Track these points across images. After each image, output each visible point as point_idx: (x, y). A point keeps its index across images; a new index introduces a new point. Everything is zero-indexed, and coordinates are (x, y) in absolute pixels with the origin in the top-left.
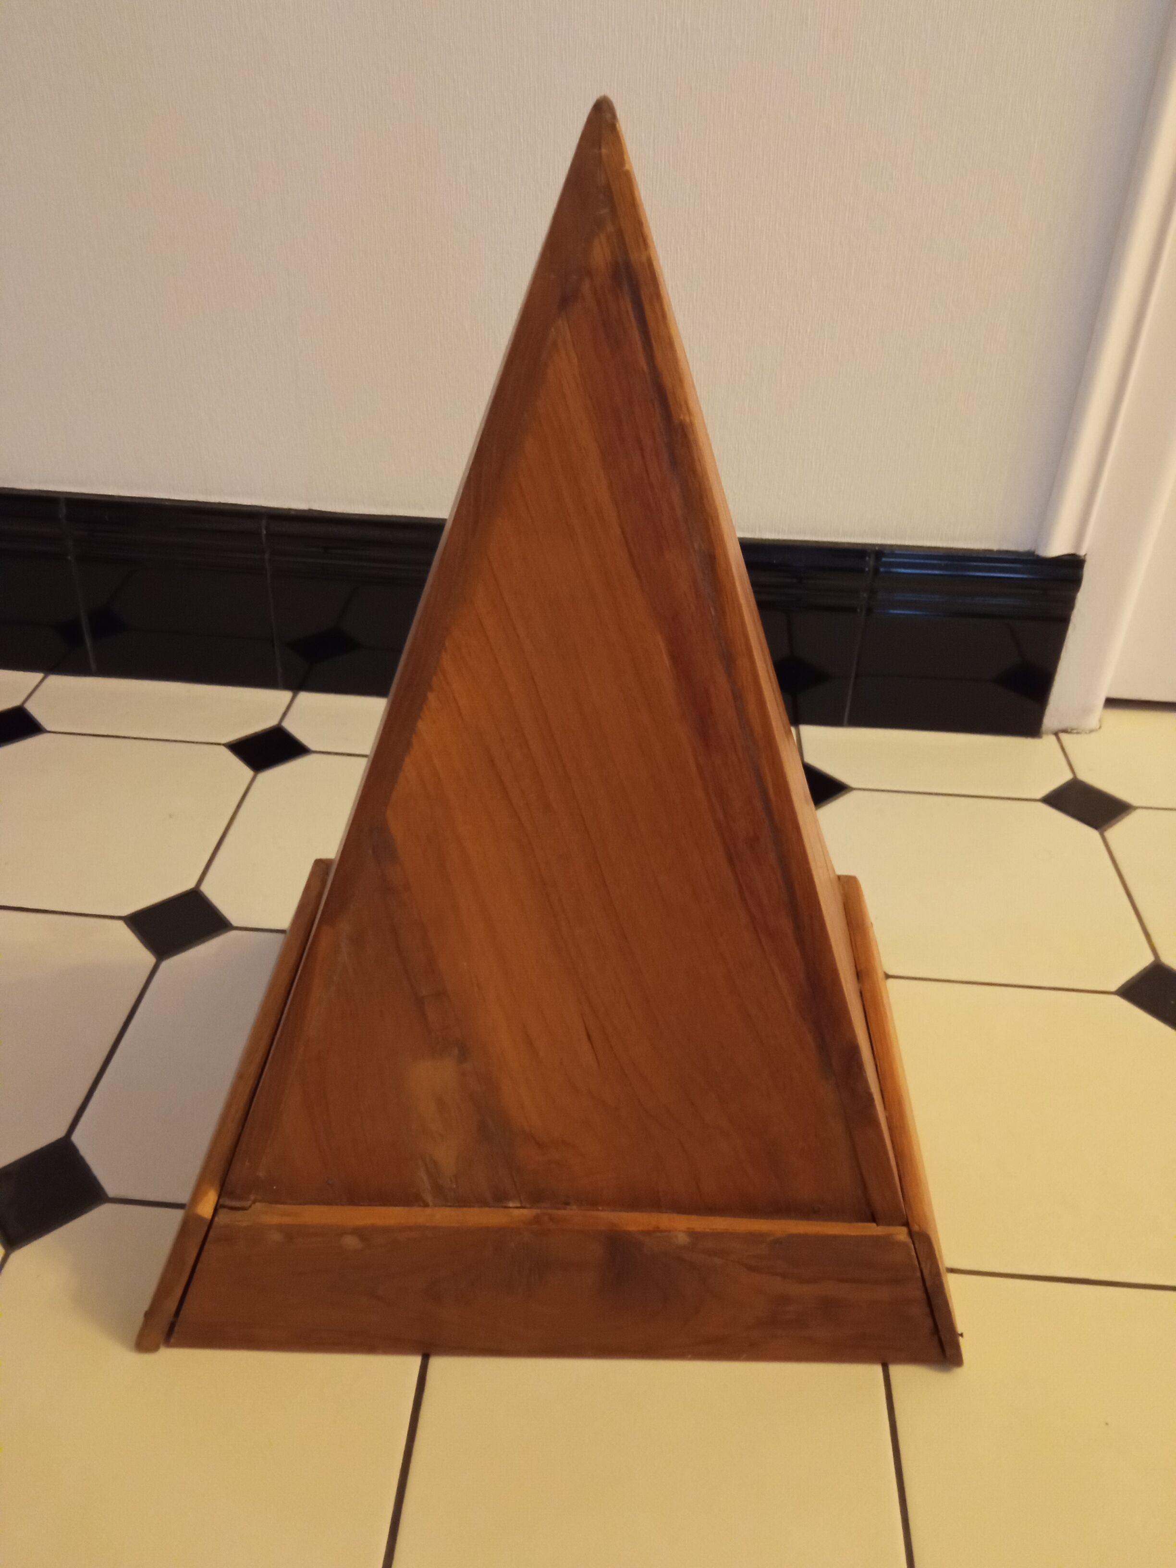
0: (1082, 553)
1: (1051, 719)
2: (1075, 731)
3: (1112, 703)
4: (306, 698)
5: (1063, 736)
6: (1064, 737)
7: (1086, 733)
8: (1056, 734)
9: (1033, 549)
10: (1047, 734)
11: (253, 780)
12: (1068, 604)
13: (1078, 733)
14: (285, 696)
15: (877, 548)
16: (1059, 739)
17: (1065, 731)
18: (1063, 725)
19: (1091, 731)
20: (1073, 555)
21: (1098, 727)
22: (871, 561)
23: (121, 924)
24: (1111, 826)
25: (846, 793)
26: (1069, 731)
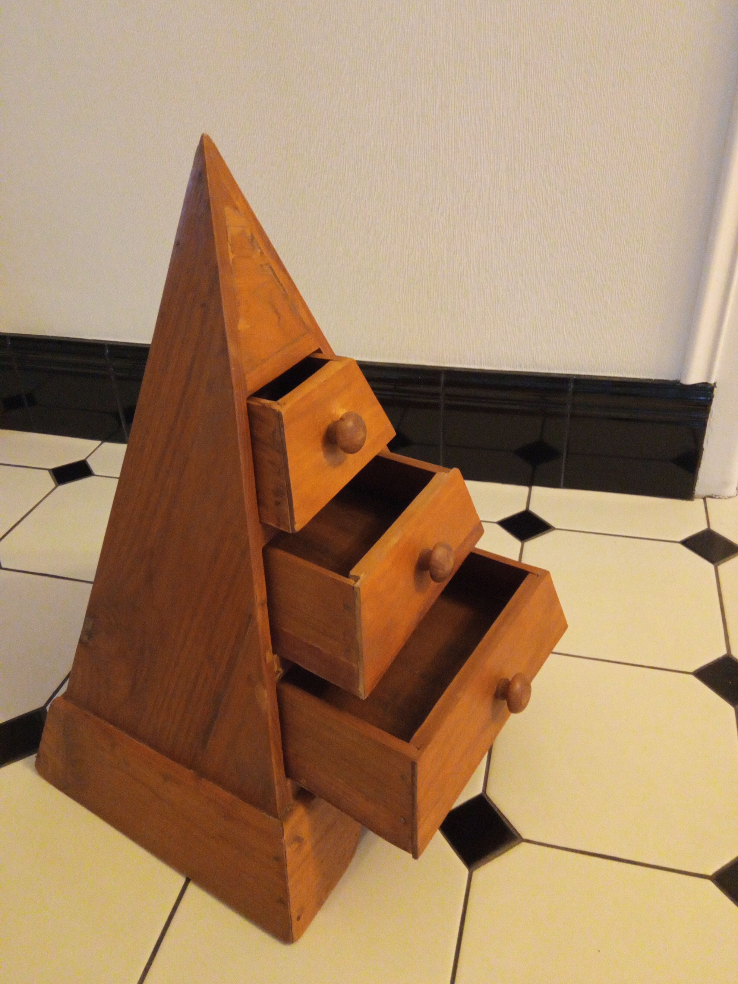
0: (712, 382)
1: (700, 488)
2: (718, 497)
5: (708, 500)
7: (725, 499)
8: (704, 499)
9: (679, 379)
10: (698, 498)
13: (719, 498)
15: (575, 377)
16: (705, 502)
17: (711, 497)
18: (709, 493)
19: (730, 497)
20: (706, 383)
21: (735, 494)
22: (571, 386)
24: (724, 562)
25: (551, 531)
26: (714, 496)
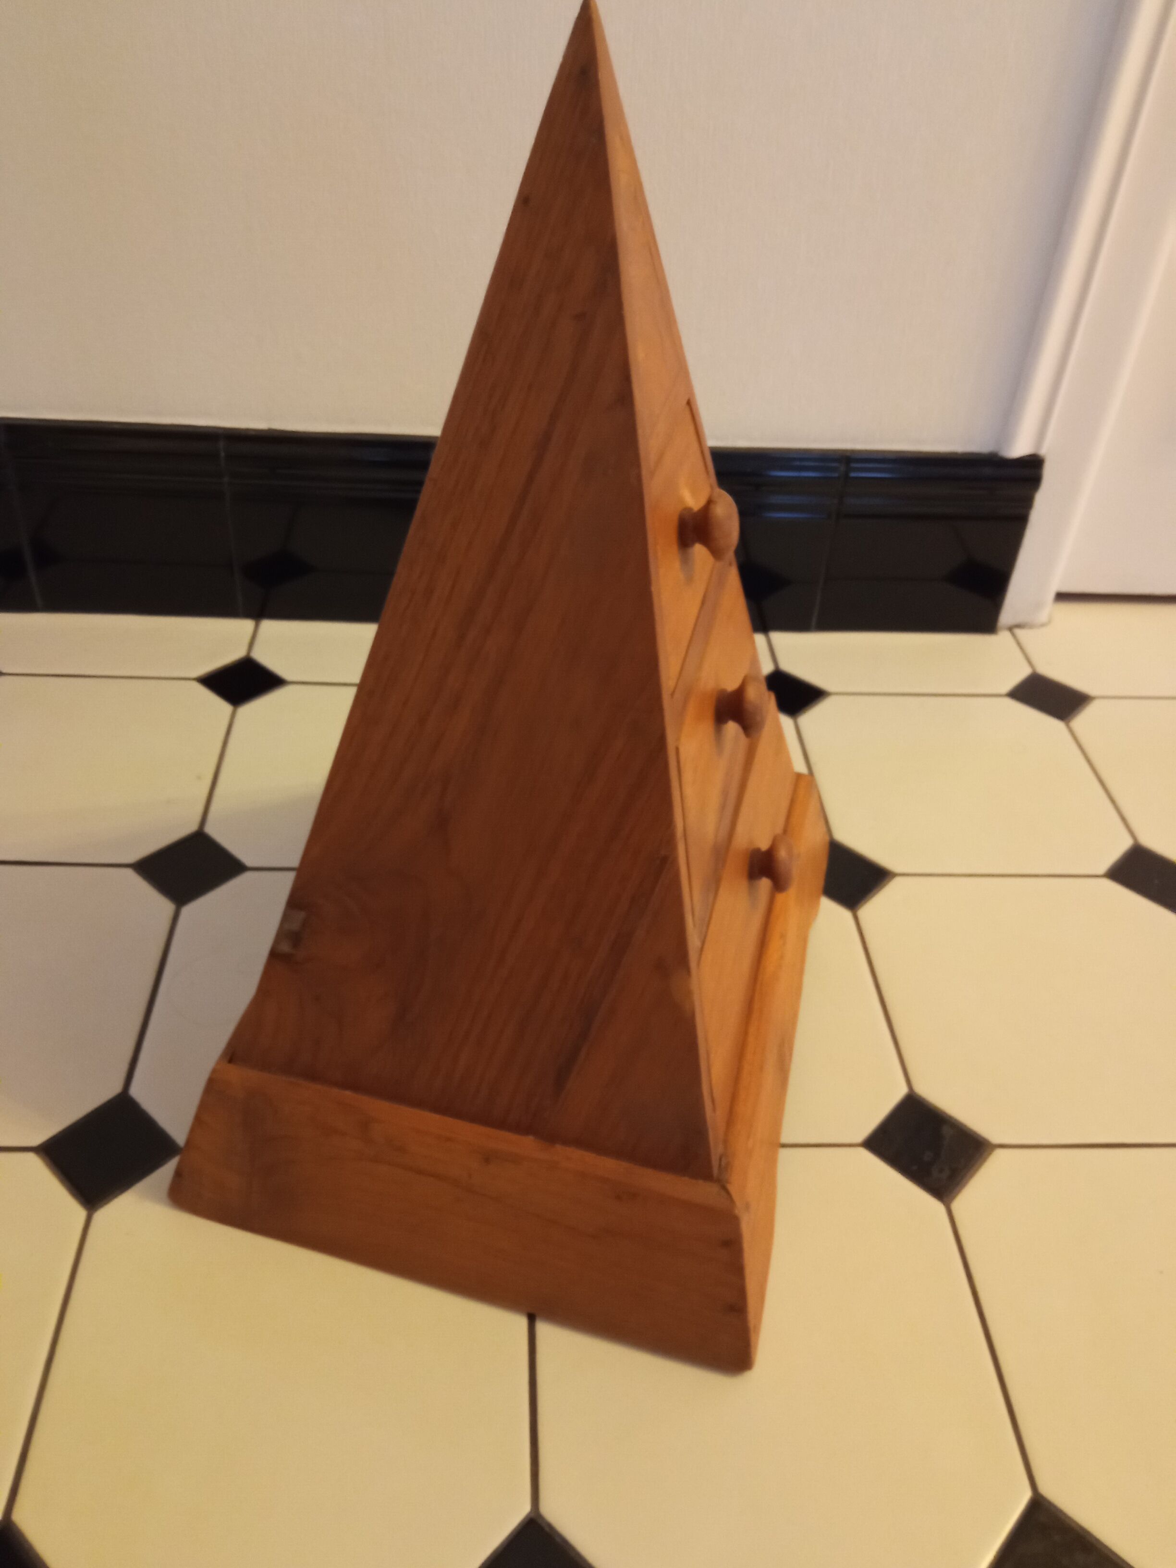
0: (1042, 453)
1: (1006, 616)
2: (1028, 626)
3: (1062, 597)
4: (269, 626)
6: (1018, 632)
7: (1038, 627)
8: (1011, 629)
9: (994, 450)
10: (1003, 629)
11: (233, 716)
12: (1027, 503)
13: (1030, 628)
14: (245, 626)
16: (1014, 635)
17: (1019, 626)
18: (1017, 621)
19: (1043, 625)
20: (1033, 456)
21: (1048, 620)
23: (130, 873)
24: (1075, 716)
25: (825, 697)
26: (1025, 625)
